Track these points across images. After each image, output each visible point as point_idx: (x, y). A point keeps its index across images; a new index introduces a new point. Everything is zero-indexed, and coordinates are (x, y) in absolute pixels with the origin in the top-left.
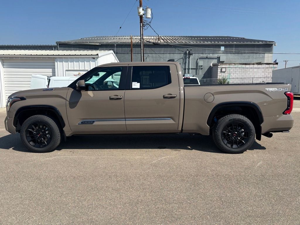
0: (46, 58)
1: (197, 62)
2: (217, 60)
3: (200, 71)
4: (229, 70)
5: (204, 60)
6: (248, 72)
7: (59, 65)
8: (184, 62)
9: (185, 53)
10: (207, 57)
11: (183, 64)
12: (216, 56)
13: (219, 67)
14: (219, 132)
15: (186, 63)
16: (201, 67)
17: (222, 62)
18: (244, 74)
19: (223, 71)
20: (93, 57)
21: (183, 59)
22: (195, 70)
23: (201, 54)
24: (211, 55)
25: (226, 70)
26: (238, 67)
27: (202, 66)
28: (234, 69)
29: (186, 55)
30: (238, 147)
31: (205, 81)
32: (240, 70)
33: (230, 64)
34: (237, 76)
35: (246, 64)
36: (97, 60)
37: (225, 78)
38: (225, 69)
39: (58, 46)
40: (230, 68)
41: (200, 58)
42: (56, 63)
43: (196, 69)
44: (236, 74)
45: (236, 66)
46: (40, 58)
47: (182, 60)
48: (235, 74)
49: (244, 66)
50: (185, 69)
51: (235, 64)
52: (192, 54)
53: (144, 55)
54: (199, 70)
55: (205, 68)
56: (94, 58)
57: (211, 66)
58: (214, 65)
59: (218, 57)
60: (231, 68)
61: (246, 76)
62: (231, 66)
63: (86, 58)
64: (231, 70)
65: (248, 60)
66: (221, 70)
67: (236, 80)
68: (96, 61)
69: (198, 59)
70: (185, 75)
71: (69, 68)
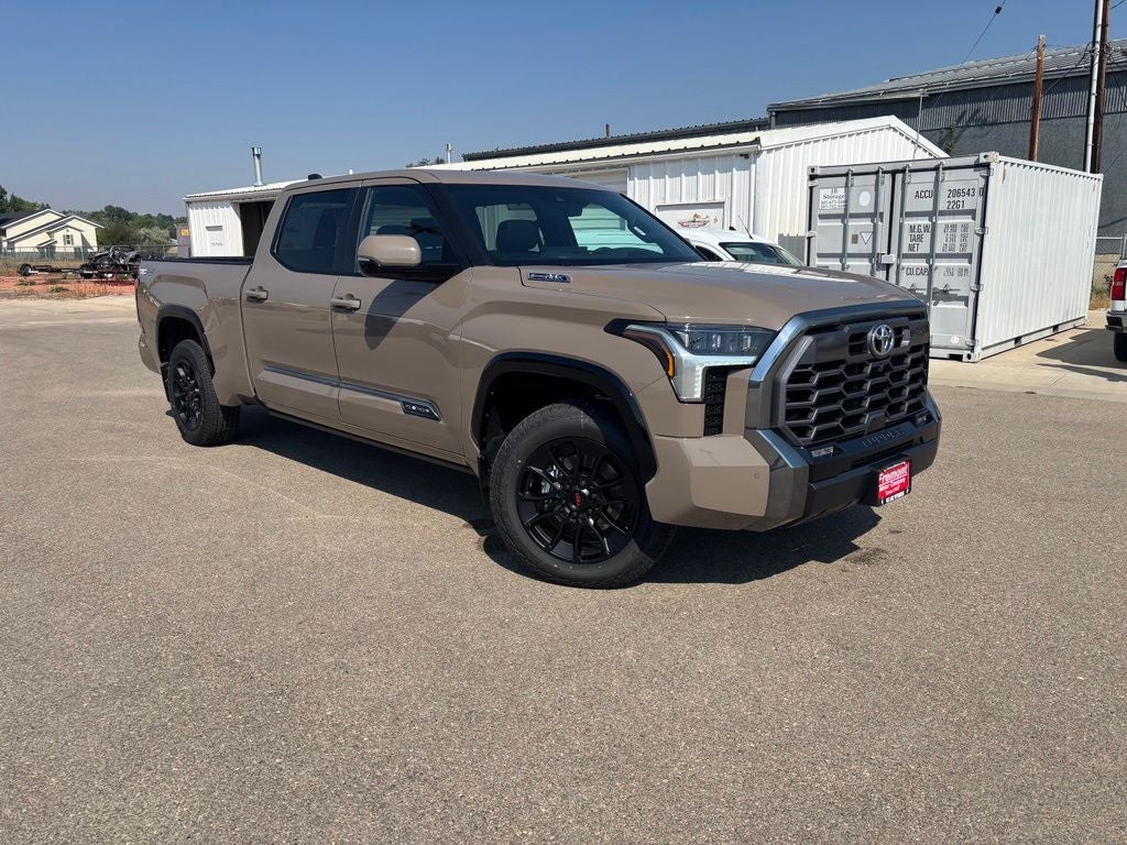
0: (604, 168)
7: (635, 186)
20: (742, 152)
36: (755, 162)
39: (773, 118)
42: (630, 183)
46: (590, 169)
56: (746, 156)
63: (719, 156)
68: (753, 166)
71: (668, 197)
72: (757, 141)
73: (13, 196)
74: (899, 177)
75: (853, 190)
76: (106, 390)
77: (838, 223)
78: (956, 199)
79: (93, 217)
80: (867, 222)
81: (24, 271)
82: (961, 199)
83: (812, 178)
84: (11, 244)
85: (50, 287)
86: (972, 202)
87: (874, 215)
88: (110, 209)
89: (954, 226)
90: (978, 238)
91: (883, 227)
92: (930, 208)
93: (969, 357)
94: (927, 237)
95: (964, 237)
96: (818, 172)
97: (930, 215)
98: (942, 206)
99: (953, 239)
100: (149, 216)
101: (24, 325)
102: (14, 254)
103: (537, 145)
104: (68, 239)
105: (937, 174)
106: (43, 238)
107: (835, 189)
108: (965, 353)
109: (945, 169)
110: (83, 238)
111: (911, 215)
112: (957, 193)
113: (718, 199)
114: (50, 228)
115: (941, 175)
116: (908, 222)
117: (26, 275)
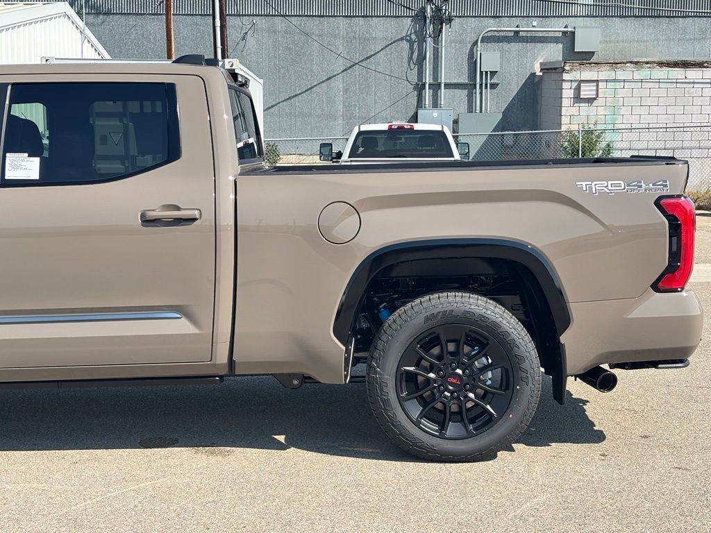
1: (471, 55)
2: (561, 46)
3: (488, 93)
4: (609, 93)
5: (506, 46)
6: (698, 101)
8: (415, 55)
9: (421, 17)
10: (517, 33)
11: (412, 66)
12: (557, 26)
13: (566, 76)
14: (387, 371)
15: (422, 58)
16: (491, 80)
17: (585, 58)
18: (680, 110)
19: (584, 94)
21: (411, 42)
22: (465, 92)
23: (492, 21)
24: (535, 23)
25: (597, 90)
26: (650, 80)
27: (493, 73)
28: (633, 85)
29: (422, 22)
30: (470, 436)
31: (509, 141)
32: (663, 93)
33: (614, 65)
34: (647, 119)
35: (685, 65)
37: (592, 127)
38: (593, 87)
40: (615, 81)
41: (486, 40)
43: (470, 87)
44: (644, 111)
45: (644, 73)
47: (405, 45)
48: (637, 110)
49: (678, 73)
50: (420, 88)
51: (636, 63)
52: (450, 20)
53: (230, 21)
54: (481, 93)
55: (509, 84)
57: (533, 75)
58: (547, 69)
59: (564, 33)
60: (619, 81)
61: (686, 120)
62: (621, 74)
64: (621, 93)
65: (698, 46)
66: (578, 89)
67: (645, 135)
69: (476, 43)
70: (420, 112)
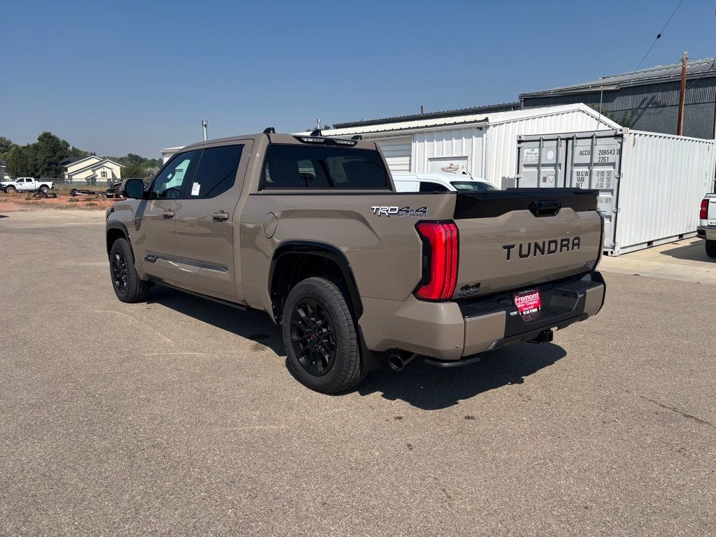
0: (399, 135)
7: (416, 146)
20: (478, 126)
36: (486, 133)
39: (523, 103)
42: (413, 144)
56: (481, 129)
63: (465, 128)
68: (485, 135)
71: (435, 153)
72: (487, 120)
73: (73, 148)
74: (570, 142)
75: (543, 150)
76: (94, 262)
77: (535, 170)
78: (604, 156)
79: (119, 161)
80: (552, 169)
81: (73, 193)
82: (607, 156)
83: (519, 142)
84: (70, 177)
85: (86, 203)
86: (613, 158)
87: (556, 165)
88: (130, 155)
89: (603, 172)
90: (617, 180)
91: (561, 172)
92: (589, 161)
93: (612, 253)
94: (587, 178)
95: (609, 180)
96: (523, 138)
97: (589, 165)
98: (596, 160)
99: (603, 181)
100: (154, 160)
101: (62, 225)
102: (71, 182)
103: (378, 119)
104: (104, 174)
105: (592, 140)
106: (89, 173)
107: (533, 149)
108: (609, 251)
109: (597, 138)
110: (113, 173)
111: (577, 165)
112: (604, 152)
113: (464, 155)
114: (94, 167)
115: (594, 142)
116: (576, 170)
117: (74, 195)
